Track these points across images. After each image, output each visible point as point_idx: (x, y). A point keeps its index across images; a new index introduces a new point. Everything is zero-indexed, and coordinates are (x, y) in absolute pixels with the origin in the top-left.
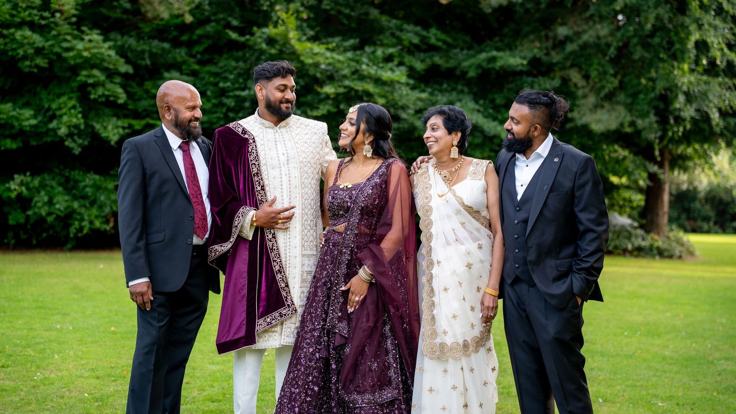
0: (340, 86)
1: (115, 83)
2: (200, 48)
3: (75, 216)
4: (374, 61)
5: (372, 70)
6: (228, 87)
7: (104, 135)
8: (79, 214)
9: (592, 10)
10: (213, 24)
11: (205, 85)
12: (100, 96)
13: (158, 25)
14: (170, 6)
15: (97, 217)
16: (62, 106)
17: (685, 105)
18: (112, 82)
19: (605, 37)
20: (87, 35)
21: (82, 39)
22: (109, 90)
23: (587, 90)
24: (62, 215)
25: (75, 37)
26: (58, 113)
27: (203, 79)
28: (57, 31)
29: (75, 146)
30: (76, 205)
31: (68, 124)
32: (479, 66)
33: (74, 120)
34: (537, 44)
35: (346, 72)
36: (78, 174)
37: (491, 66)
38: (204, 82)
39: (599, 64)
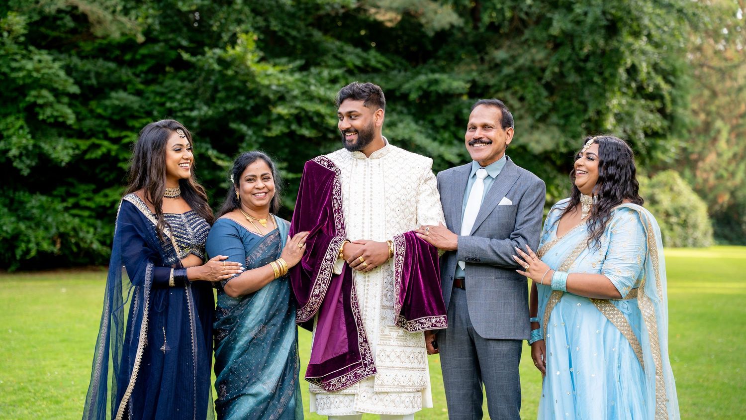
0: (292, 107)
1: (63, 104)
2: (144, 68)
3: (22, 237)
4: (320, 81)
5: (322, 91)
6: (176, 107)
7: (54, 156)
8: (25, 235)
9: (527, 34)
10: (162, 44)
11: (151, 104)
12: (48, 117)
13: (101, 44)
14: (121, 26)
15: (44, 239)
16: (10, 126)
17: (615, 127)
18: (59, 102)
19: (540, 61)
20: (36, 54)
21: (31, 59)
22: (57, 111)
23: (522, 112)
24: (8, 236)
25: (24, 57)
26: (5, 134)
27: (148, 99)
28: (5, 50)
29: (24, 167)
30: (22, 226)
31: (17, 145)
32: (420, 88)
33: (24, 141)
34: (474, 67)
35: (296, 92)
36: (24, 195)
37: (433, 88)
38: (149, 102)
39: (534, 87)
